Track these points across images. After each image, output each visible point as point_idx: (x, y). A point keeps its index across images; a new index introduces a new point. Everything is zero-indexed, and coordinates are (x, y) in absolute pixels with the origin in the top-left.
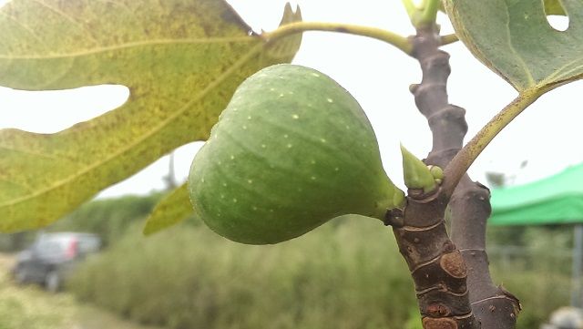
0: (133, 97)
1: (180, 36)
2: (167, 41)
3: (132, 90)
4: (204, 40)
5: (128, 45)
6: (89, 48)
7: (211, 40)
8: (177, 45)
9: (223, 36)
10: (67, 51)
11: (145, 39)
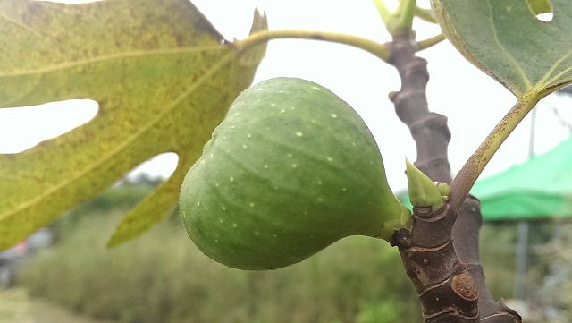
0: (102, 112)
1: (152, 48)
2: (139, 53)
3: (101, 104)
4: (176, 50)
5: (98, 58)
6: (57, 63)
7: (183, 50)
8: (148, 56)
9: (195, 45)
10: (34, 68)
11: (116, 52)
